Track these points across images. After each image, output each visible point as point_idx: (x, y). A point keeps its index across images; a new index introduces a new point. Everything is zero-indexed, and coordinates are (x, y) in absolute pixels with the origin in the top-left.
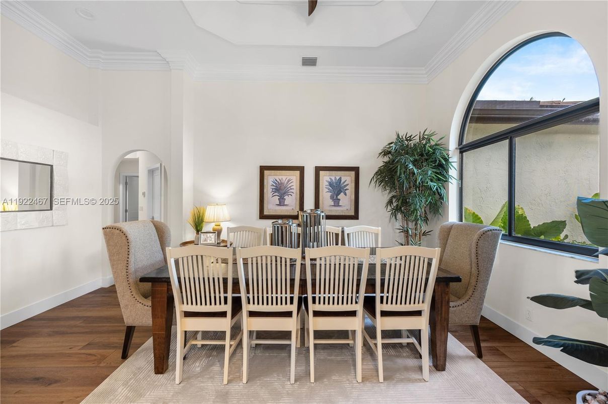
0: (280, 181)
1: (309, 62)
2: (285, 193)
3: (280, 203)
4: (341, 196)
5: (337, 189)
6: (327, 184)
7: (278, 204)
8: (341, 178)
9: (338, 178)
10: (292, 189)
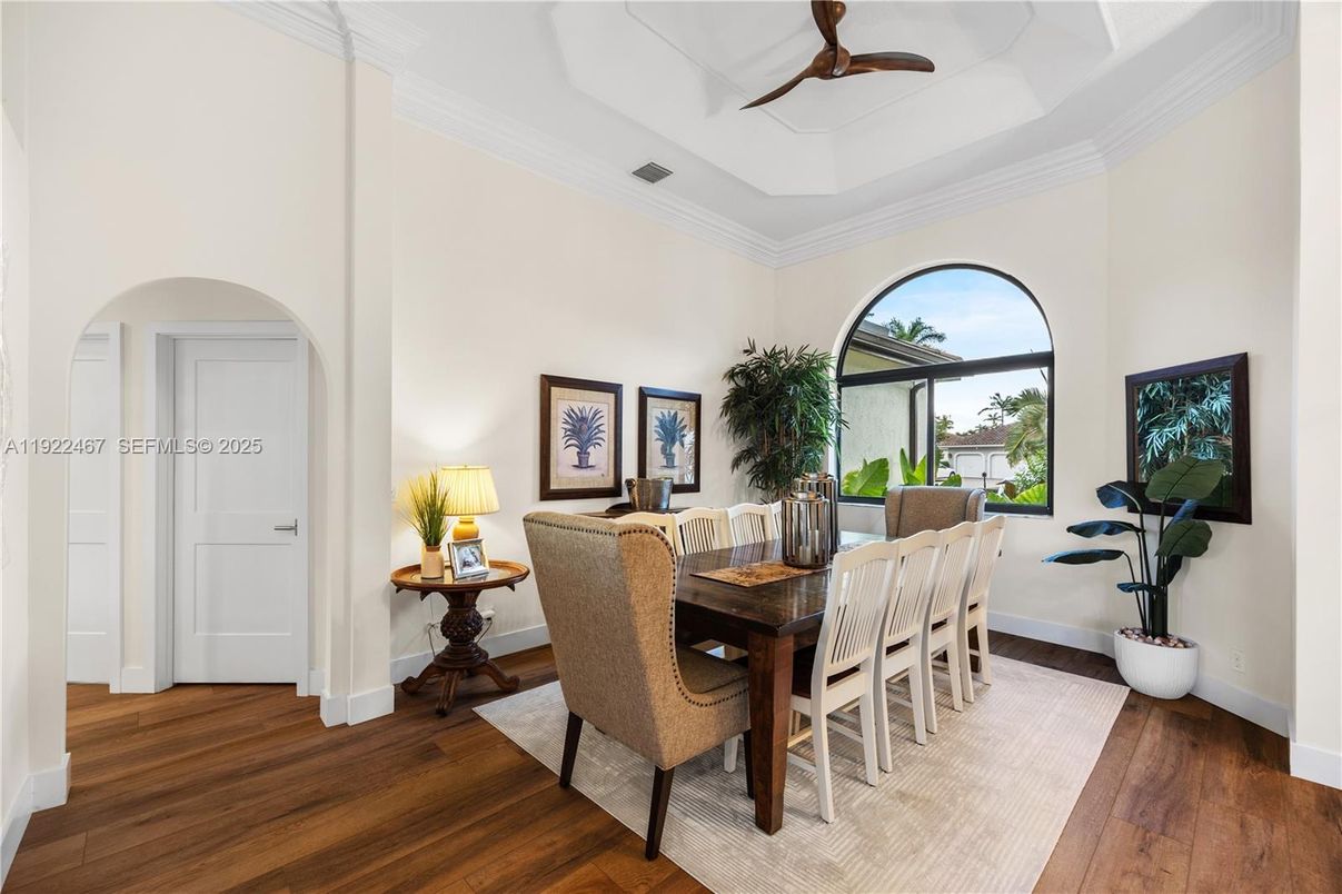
0: (581, 412)
1: (651, 173)
2: (589, 440)
3: (580, 461)
4: (676, 448)
5: (670, 433)
6: (657, 423)
7: (577, 463)
8: (676, 414)
9: (672, 413)
10: (601, 431)
